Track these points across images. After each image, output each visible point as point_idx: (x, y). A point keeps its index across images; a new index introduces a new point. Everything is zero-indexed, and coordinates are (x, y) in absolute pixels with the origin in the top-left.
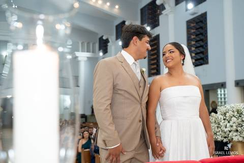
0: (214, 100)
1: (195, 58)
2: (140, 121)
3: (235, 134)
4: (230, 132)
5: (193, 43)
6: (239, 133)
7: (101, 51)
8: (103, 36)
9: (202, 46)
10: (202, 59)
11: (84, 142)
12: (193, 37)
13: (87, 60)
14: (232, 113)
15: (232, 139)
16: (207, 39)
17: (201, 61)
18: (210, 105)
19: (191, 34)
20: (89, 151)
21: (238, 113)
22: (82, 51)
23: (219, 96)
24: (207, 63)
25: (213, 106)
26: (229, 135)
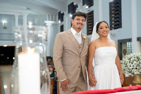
0: (125, 49)
1: (114, 24)
2: (79, 67)
3: (136, 70)
4: (133, 69)
5: (113, 15)
6: (137, 70)
7: (60, 20)
8: (60, 11)
9: (118, 17)
10: (118, 25)
11: (51, 73)
12: (113, 12)
13: (52, 26)
14: (134, 58)
15: (134, 73)
16: (121, 13)
17: (118, 26)
18: (123, 52)
19: (112, 10)
20: (53, 79)
21: (137, 59)
22: (49, 20)
23: (128, 46)
24: (121, 27)
25: (124, 52)
26: (132, 71)
